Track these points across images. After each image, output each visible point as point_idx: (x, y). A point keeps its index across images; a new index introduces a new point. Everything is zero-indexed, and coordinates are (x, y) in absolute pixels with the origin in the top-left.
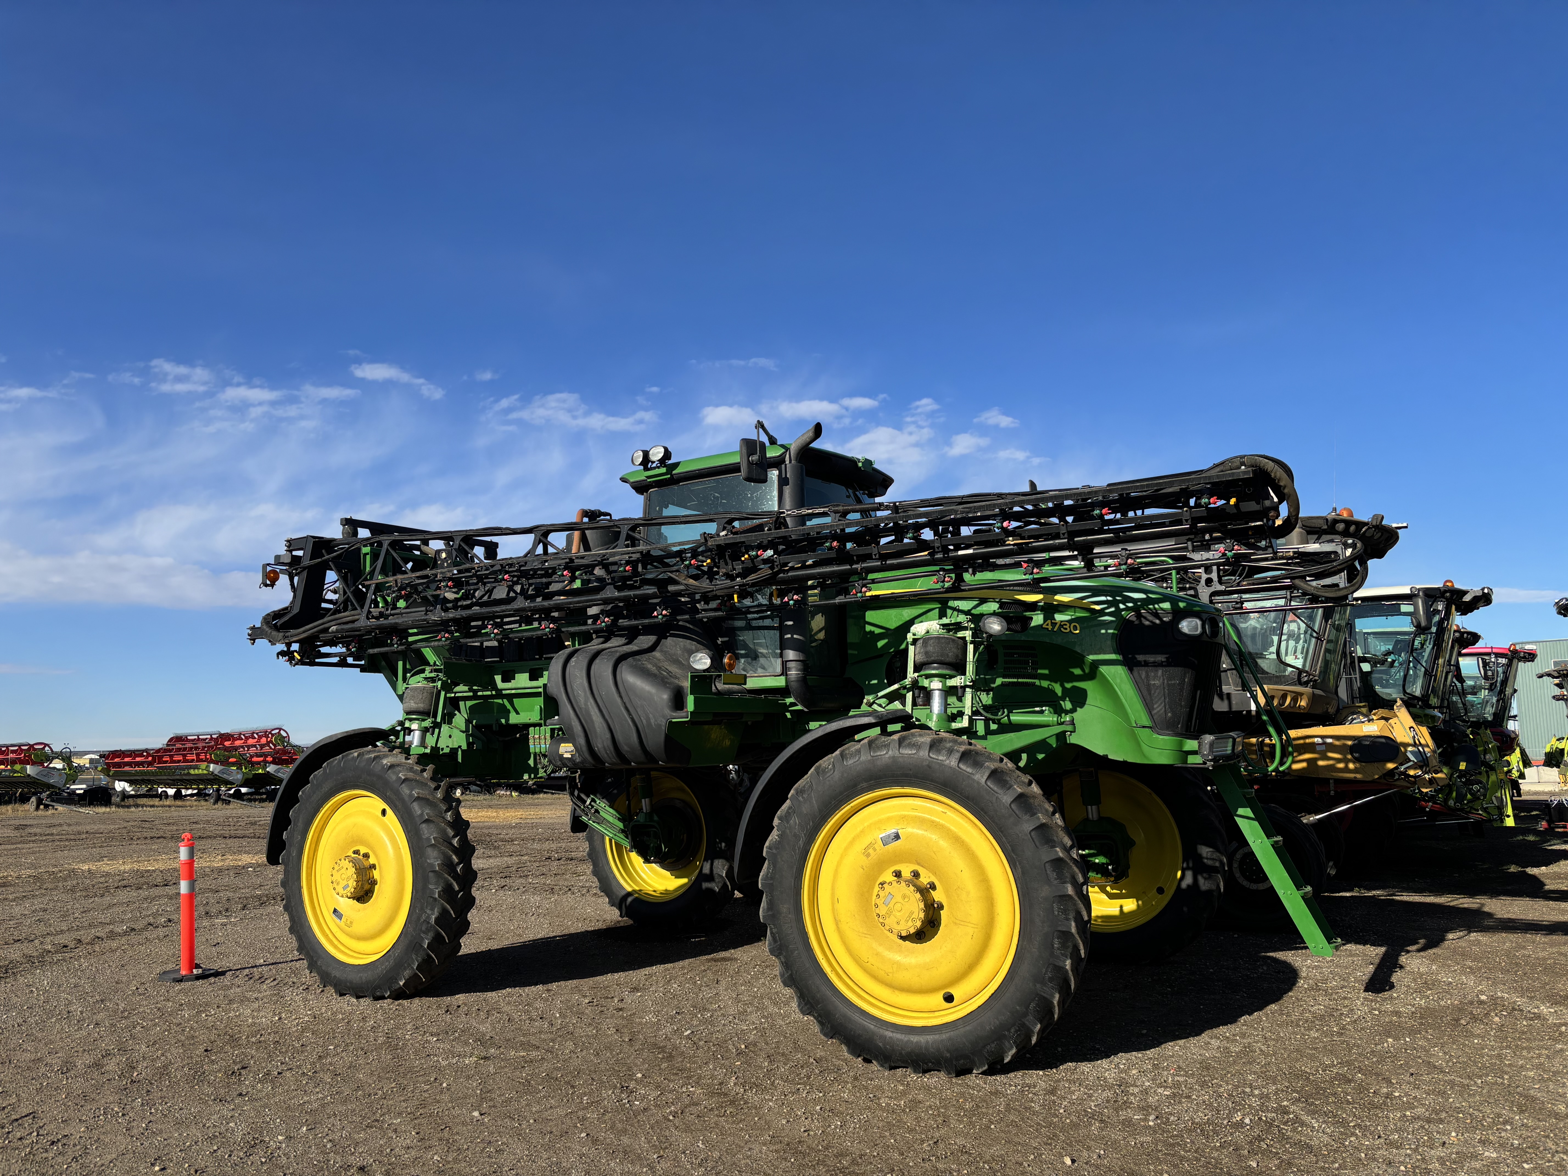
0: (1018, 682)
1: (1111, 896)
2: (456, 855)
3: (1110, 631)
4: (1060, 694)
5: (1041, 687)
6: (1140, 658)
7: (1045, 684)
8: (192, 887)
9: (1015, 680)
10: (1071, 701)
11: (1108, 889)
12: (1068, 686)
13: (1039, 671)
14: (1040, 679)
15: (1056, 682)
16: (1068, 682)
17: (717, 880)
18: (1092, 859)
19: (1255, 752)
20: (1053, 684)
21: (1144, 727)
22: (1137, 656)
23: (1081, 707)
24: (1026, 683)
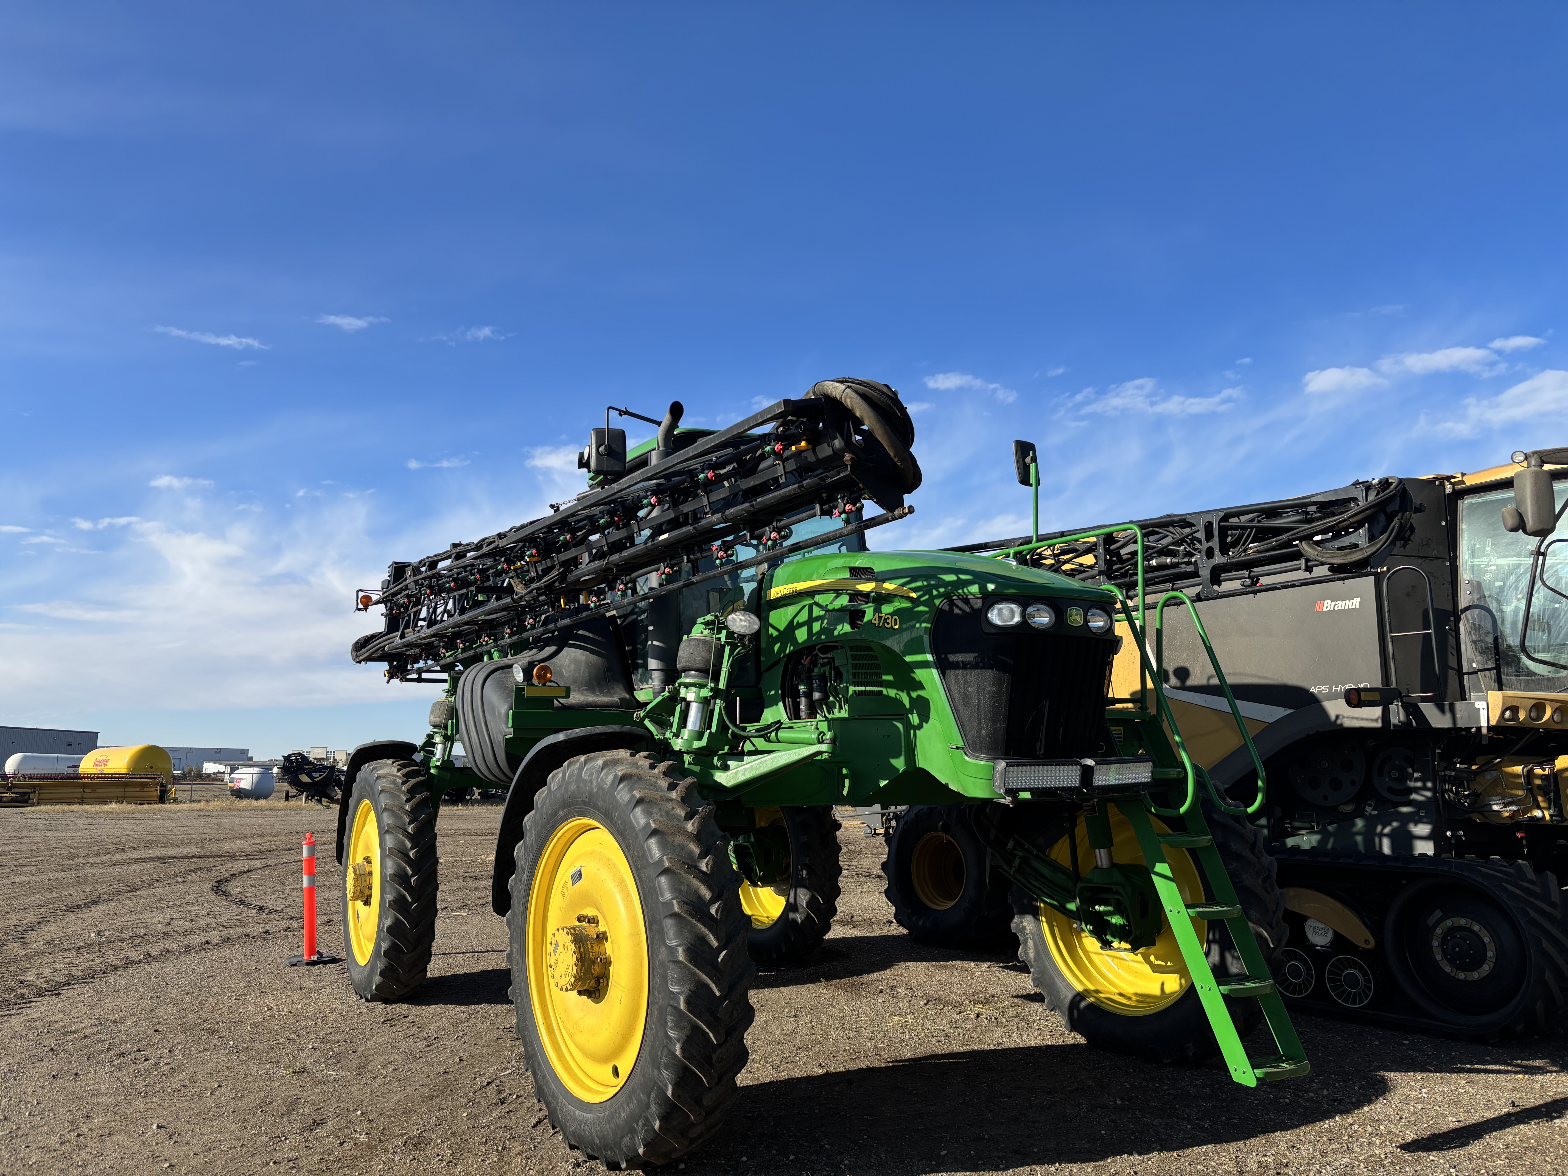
0: (865, 691)
1: (1156, 969)
2: (410, 868)
3: (924, 625)
4: (908, 706)
5: (888, 697)
6: (952, 658)
7: (892, 693)
8: (312, 881)
9: (863, 688)
10: (918, 715)
11: (1152, 958)
12: (914, 695)
13: (885, 677)
14: (886, 687)
15: (903, 691)
16: (913, 691)
17: (800, 910)
18: (1109, 918)
19: (1519, 786)
20: (900, 693)
21: (957, 748)
22: (949, 656)
23: (927, 722)
24: (873, 691)
